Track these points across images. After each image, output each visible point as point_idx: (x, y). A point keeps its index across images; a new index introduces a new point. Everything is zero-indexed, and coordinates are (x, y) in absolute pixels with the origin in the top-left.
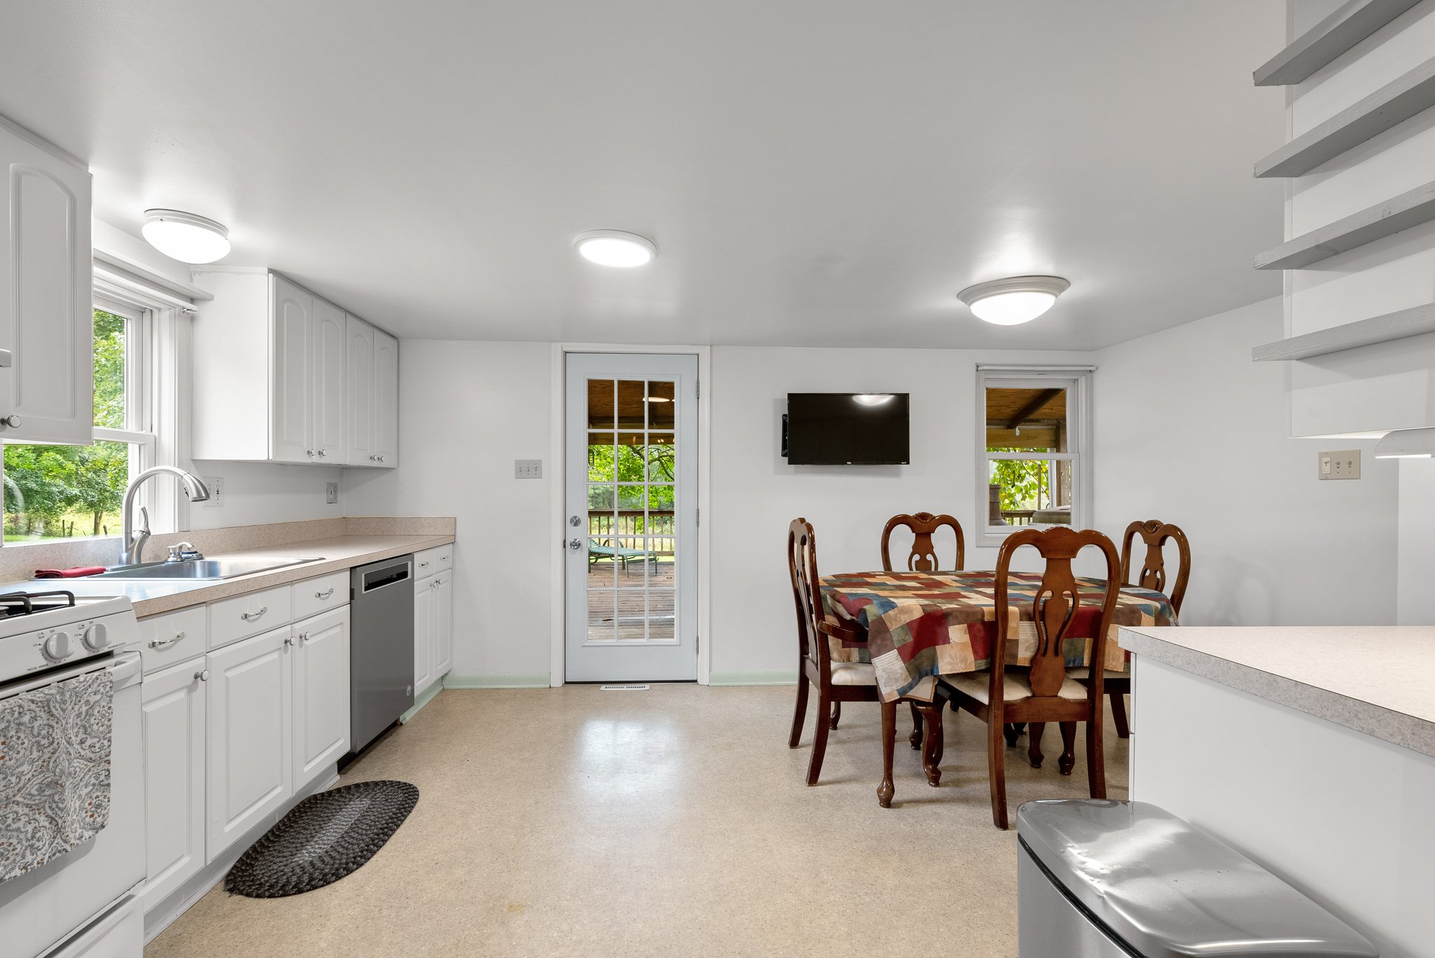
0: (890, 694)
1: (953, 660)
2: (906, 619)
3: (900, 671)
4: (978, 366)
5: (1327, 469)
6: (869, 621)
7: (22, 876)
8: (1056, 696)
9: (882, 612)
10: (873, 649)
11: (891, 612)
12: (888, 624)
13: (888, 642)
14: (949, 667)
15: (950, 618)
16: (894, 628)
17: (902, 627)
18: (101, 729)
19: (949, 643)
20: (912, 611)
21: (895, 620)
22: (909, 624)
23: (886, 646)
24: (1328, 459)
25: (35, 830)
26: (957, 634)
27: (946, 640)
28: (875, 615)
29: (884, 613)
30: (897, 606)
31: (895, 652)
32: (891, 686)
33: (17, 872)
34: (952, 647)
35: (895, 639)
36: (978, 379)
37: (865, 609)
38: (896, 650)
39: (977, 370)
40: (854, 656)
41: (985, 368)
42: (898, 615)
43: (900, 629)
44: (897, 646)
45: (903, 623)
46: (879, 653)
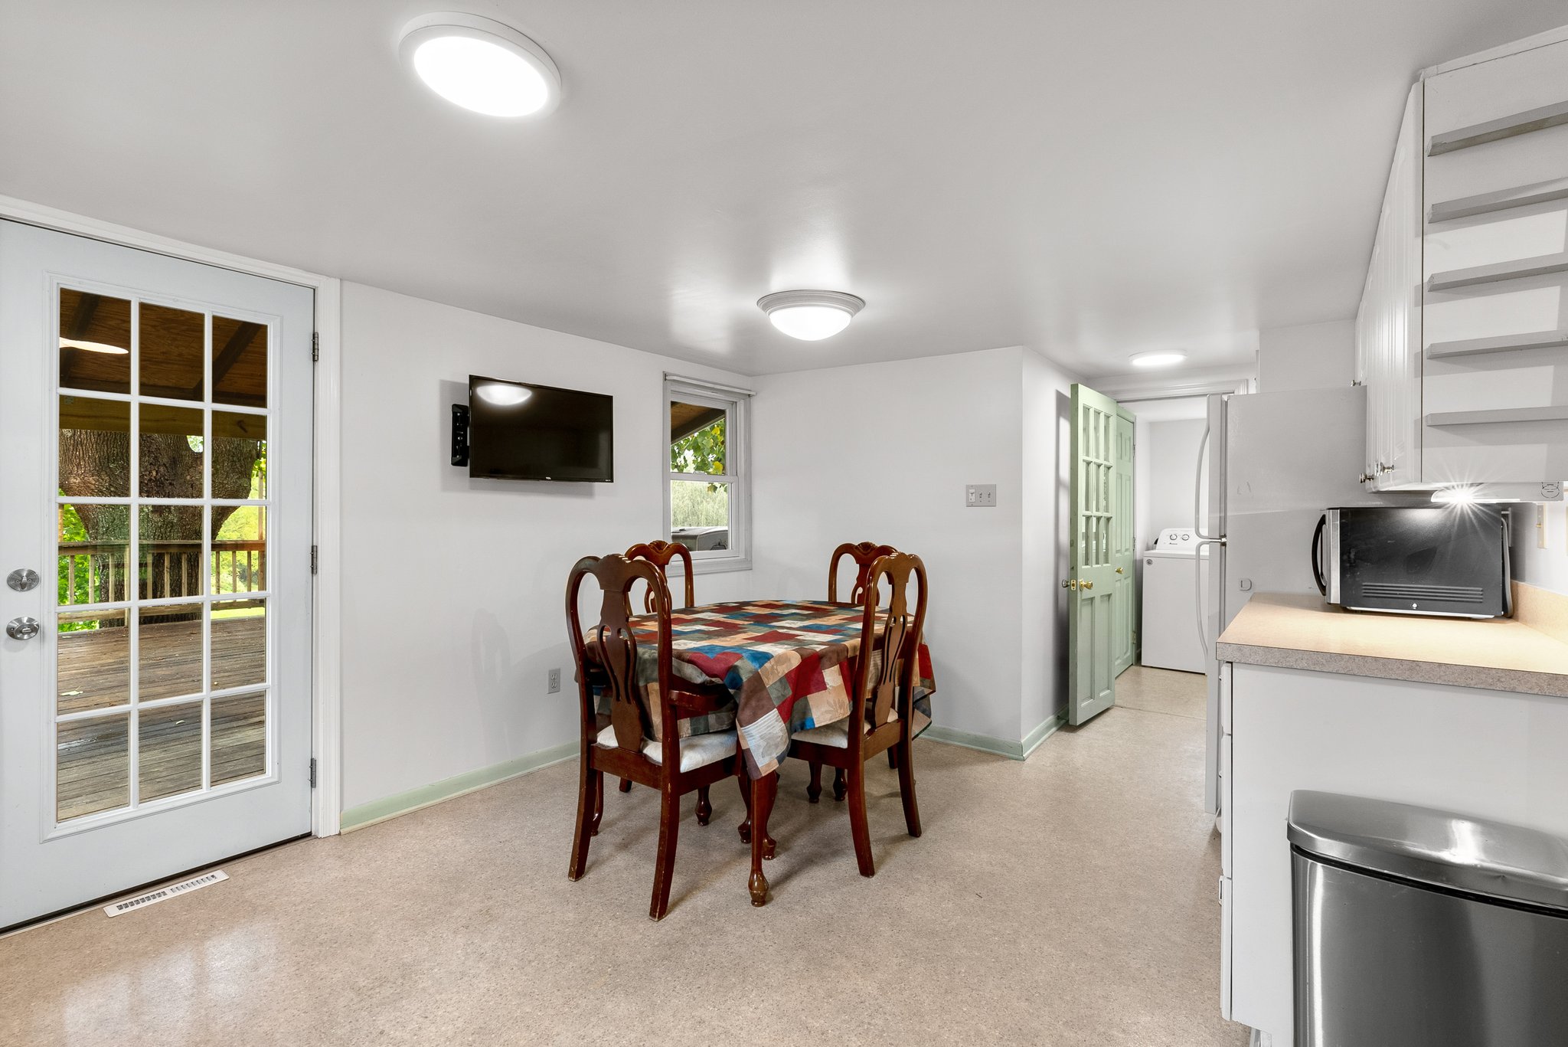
0: (768, 765)
1: (832, 707)
2: (784, 670)
3: (781, 734)
4: (666, 375)
5: (973, 498)
6: (745, 680)
8: (887, 723)
9: (757, 666)
10: (744, 714)
11: (767, 665)
12: (765, 680)
13: (764, 702)
14: (828, 716)
15: (824, 661)
16: (771, 683)
17: (780, 680)
19: (825, 688)
20: (789, 660)
21: (773, 673)
22: (788, 676)
23: (763, 706)
24: (973, 491)
26: (832, 676)
27: (822, 686)
28: (751, 672)
29: (760, 667)
30: (773, 656)
31: (775, 711)
32: (770, 754)
34: (830, 693)
35: (773, 696)
36: (665, 389)
37: (736, 667)
38: (776, 709)
39: (665, 379)
40: (685, 729)
41: (675, 378)
42: (775, 667)
43: (778, 683)
44: (776, 704)
45: (781, 675)
46: (754, 718)
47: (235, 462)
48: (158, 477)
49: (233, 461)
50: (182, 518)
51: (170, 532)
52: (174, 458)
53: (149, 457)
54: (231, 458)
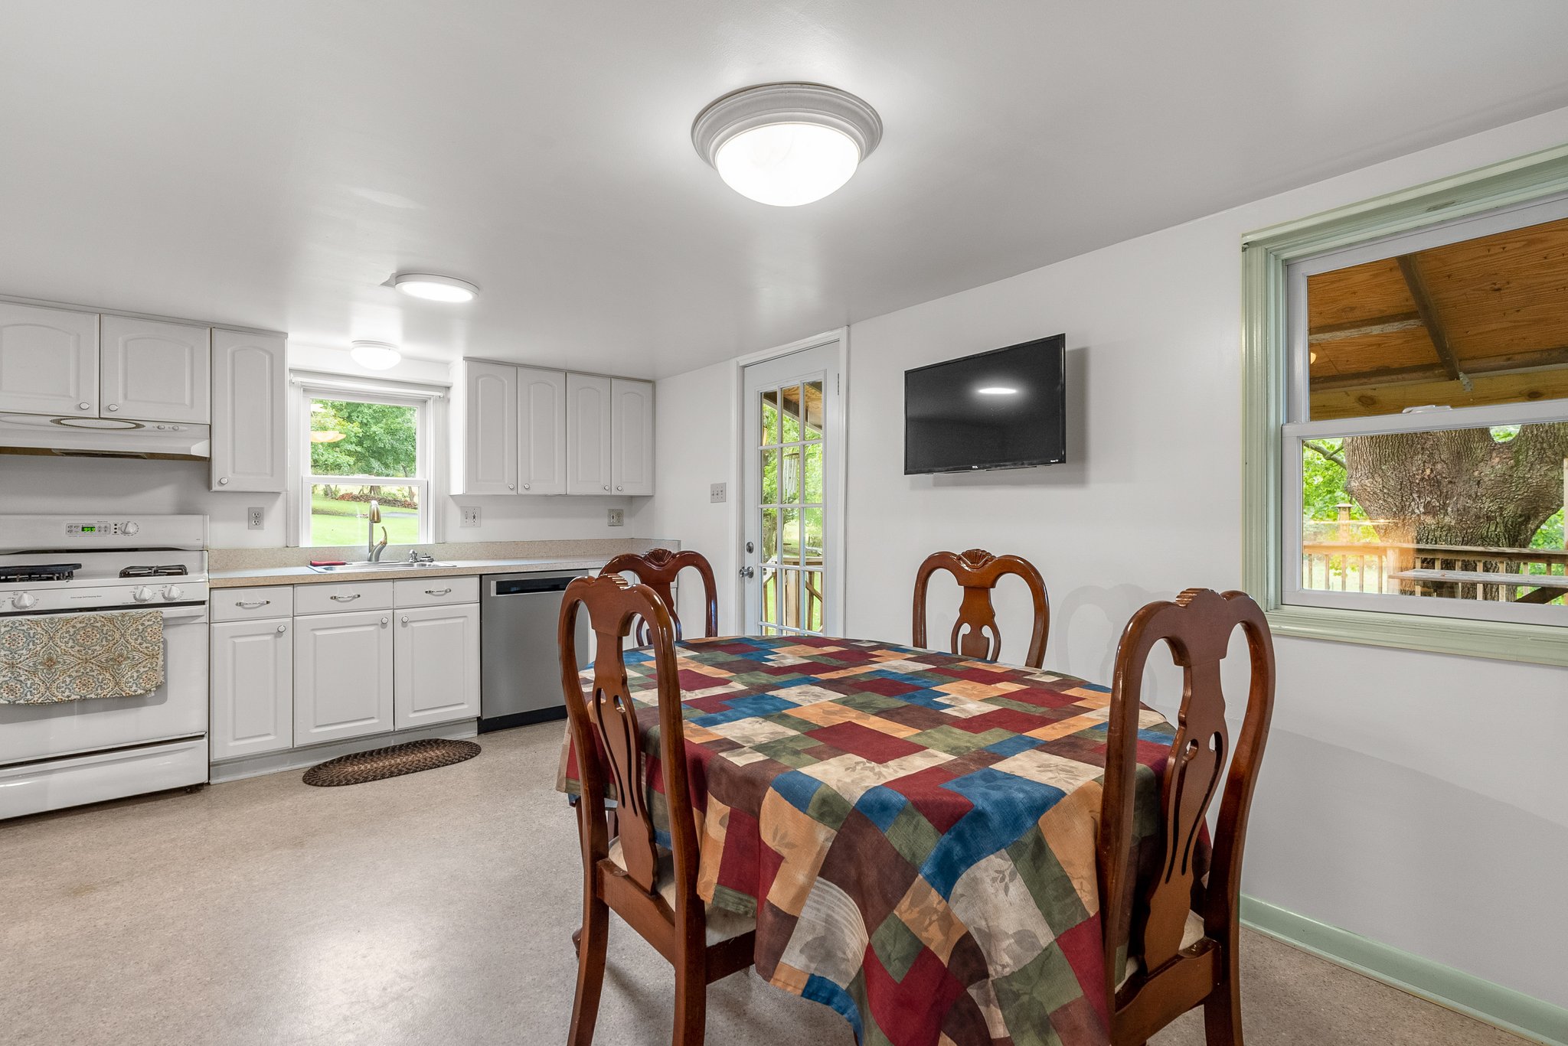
7: (95, 699)
18: (154, 640)
25: (103, 679)
33: (93, 696)
47: (1544, 449)
48: (1432, 476)
49: (1542, 448)
50: (1461, 520)
51: (1446, 535)
52: (1458, 453)
53: (1422, 454)
54: (1538, 446)
